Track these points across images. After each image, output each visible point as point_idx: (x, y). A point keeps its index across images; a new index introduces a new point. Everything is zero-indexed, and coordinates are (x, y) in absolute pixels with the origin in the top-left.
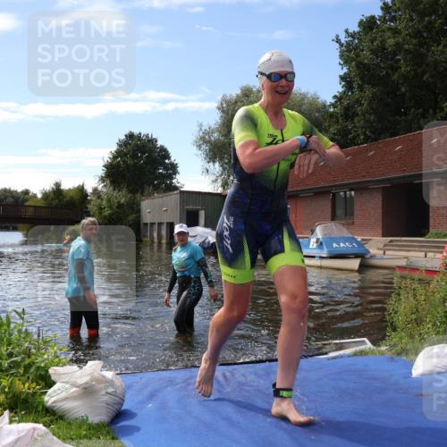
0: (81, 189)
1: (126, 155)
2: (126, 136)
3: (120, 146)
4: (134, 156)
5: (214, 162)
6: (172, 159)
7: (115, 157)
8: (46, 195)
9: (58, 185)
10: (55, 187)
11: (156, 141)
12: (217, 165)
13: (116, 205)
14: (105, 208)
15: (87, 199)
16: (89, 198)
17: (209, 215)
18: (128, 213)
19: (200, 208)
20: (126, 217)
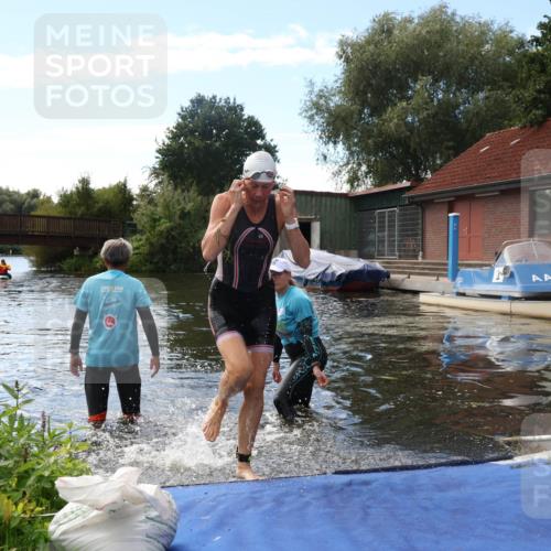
0: (122, 189)
1: (192, 132)
2: (192, 101)
3: (183, 118)
4: (206, 134)
5: (335, 143)
6: (268, 138)
7: (175, 137)
8: (66, 199)
9: (85, 182)
10: (80, 185)
11: (242, 109)
12: (340, 146)
13: (178, 213)
14: (160, 218)
15: (132, 205)
16: (135, 203)
17: (328, 229)
18: (198, 226)
19: (313, 217)
20: (195, 232)
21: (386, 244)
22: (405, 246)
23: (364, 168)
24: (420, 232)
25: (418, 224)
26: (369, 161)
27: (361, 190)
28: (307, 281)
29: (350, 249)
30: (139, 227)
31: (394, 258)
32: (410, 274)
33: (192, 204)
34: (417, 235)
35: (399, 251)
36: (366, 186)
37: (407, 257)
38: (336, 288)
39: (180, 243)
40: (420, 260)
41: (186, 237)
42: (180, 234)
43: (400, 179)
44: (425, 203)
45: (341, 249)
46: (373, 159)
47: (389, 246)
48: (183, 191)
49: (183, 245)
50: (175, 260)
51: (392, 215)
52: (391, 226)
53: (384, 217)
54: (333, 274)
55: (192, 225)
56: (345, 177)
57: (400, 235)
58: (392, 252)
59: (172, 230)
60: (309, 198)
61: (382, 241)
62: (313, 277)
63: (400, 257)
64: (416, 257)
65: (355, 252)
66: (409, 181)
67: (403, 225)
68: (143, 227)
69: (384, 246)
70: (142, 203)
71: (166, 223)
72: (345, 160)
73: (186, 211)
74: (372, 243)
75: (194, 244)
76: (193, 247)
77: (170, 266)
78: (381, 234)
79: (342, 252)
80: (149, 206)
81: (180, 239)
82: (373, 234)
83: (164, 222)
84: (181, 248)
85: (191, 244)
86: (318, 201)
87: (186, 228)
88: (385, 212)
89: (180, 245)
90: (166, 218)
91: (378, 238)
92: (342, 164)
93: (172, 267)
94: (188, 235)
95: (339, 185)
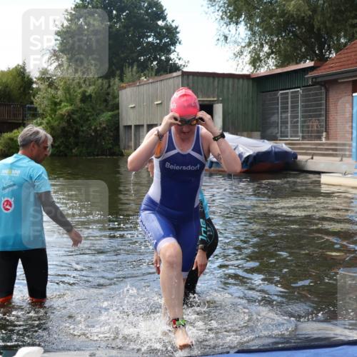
0: (21, 73)
5: (237, 23)
13: (79, 96)
14: (61, 101)
15: (33, 89)
16: (34, 86)
17: (230, 111)
18: (100, 110)
19: (215, 99)
20: (97, 115)
21: (289, 124)
22: (308, 127)
23: (266, 49)
24: (323, 112)
25: (321, 105)
26: (272, 41)
27: (263, 71)
28: (212, 163)
29: (252, 131)
30: (40, 111)
31: (298, 139)
32: (313, 155)
33: (93, 87)
34: (320, 115)
35: (303, 132)
36: (269, 67)
37: (311, 138)
39: (82, 126)
40: (324, 140)
41: (88, 120)
42: (81, 118)
43: (303, 58)
44: (329, 84)
45: (244, 131)
46: (276, 39)
47: (292, 127)
49: (84, 128)
50: (77, 144)
51: (295, 96)
52: (294, 107)
53: (287, 98)
54: (240, 155)
55: (93, 109)
56: (247, 57)
57: (303, 117)
58: (295, 134)
59: (73, 113)
60: (211, 79)
61: (285, 123)
63: (303, 138)
64: (319, 138)
65: (259, 133)
66: (312, 60)
67: (306, 106)
68: (44, 111)
69: (287, 128)
70: (42, 87)
71: (67, 106)
72: (247, 41)
73: (87, 94)
74: (275, 124)
75: (96, 128)
76: (95, 130)
77: (71, 150)
78: (284, 115)
79: (245, 133)
80: (49, 90)
81: (82, 122)
82: (276, 115)
83: (65, 106)
84: (83, 131)
85: (93, 128)
86: (221, 82)
87: (87, 112)
88: (288, 93)
89: (82, 129)
90: (67, 101)
91: (281, 118)
92: (243, 44)
93: (74, 151)
94: (90, 118)
95: (241, 66)
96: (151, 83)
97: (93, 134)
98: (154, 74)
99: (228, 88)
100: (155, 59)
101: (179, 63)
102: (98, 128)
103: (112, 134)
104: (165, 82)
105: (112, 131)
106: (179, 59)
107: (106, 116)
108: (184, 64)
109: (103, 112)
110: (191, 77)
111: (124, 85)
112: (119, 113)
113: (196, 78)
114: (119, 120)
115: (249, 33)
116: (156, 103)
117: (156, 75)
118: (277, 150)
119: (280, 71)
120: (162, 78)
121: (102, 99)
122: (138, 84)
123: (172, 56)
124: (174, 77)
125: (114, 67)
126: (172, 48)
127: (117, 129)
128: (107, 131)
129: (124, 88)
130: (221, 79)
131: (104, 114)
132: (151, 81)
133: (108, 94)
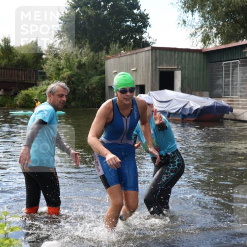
1: (86, 4)
5: (193, 11)
12: (196, 14)
13: (76, 64)
14: (63, 68)
15: (42, 59)
16: (44, 57)
17: (187, 76)
18: (91, 74)
19: (176, 67)
20: (89, 78)
21: (230, 86)
22: (244, 88)
23: (214, 30)
26: (218, 25)
27: (211, 47)
28: (170, 114)
29: (203, 91)
30: (48, 75)
31: (237, 97)
33: (87, 57)
35: (240, 92)
36: (216, 44)
38: (192, 119)
39: (78, 86)
41: (83, 82)
42: (77, 80)
43: (241, 38)
45: (196, 91)
46: (221, 23)
48: (80, 48)
49: (80, 88)
50: (74, 99)
51: (235, 65)
53: (229, 67)
54: (191, 109)
55: (86, 73)
56: (199, 37)
57: (241, 80)
58: (235, 93)
59: (72, 77)
60: (173, 53)
61: (227, 85)
62: (175, 111)
63: (241, 96)
65: (207, 93)
67: (243, 73)
68: (50, 74)
69: (229, 89)
70: (50, 57)
71: (67, 71)
72: (200, 24)
73: (82, 63)
74: (220, 86)
75: (88, 88)
76: (88, 89)
77: (70, 103)
78: (227, 80)
79: (197, 93)
80: (55, 59)
81: (78, 83)
82: (220, 80)
83: (66, 71)
84: (79, 90)
85: (86, 87)
86: (180, 55)
87: (82, 76)
88: (229, 63)
89: (78, 88)
90: (67, 68)
91: (225, 82)
92: (197, 27)
93: (72, 104)
94: (84, 80)
95: (195, 43)
96: (129, 55)
97: (86, 92)
98: (131, 48)
99: (185, 59)
100: (132, 37)
101: (149, 40)
102: (90, 88)
103: (100, 92)
104: (139, 54)
105: (99, 90)
106: (149, 38)
107: (96, 79)
108: (152, 41)
109: (94, 76)
110: (158, 51)
111: (109, 56)
112: (105, 77)
113: (161, 51)
114: (105, 82)
115: (201, 19)
116: (132, 70)
117: (132, 49)
118: (218, 105)
119: (224, 47)
120: (137, 51)
121: (93, 67)
122: (119, 56)
123: (144, 36)
124: (145, 51)
125: (101, 43)
126: (144, 30)
127: (104, 88)
128: (96, 90)
129: (109, 59)
130: (180, 53)
131: (95, 78)
132: (128, 53)
133: (97, 63)
